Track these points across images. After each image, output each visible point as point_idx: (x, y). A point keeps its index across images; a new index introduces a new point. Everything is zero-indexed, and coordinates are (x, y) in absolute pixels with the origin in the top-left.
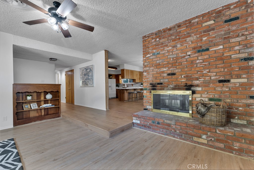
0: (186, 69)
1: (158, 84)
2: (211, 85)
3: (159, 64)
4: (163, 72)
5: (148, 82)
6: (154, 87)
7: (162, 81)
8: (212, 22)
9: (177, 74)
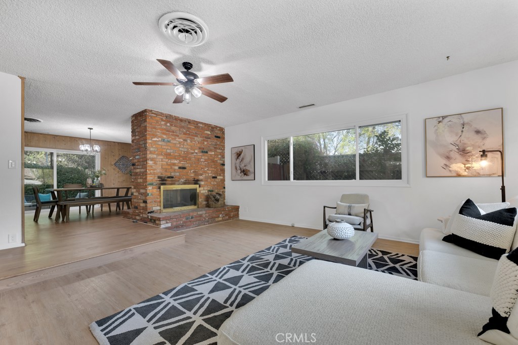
0: (194, 165)
1: (169, 177)
2: (209, 180)
3: (169, 154)
4: (174, 164)
5: (154, 174)
6: (163, 181)
7: (173, 174)
8: (209, 133)
9: (187, 168)
